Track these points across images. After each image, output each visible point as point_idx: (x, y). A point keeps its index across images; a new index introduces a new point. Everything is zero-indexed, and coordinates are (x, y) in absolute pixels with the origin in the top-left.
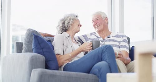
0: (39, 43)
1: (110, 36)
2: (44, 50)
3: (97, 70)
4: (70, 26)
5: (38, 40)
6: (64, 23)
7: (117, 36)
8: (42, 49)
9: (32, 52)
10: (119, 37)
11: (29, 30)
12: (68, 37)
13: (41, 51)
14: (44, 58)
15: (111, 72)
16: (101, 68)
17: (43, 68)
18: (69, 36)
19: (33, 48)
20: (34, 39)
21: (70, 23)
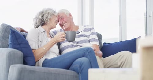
0: (16, 38)
1: (78, 31)
2: (22, 45)
3: (78, 65)
4: (48, 20)
5: (15, 35)
6: (43, 16)
7: (85, 30)
8: (20, 44)
9: (8, 48)
10: (87, 31)
11: (3, 25)
12: (43, 32)
13: (18, 46)
14: (22, 53)
15: (92, 68)
16: (82, 64)
17: (21, 64)
18: (45, 31)
19: (9, 43)
20: (11, 34)
21: (49, 17)
